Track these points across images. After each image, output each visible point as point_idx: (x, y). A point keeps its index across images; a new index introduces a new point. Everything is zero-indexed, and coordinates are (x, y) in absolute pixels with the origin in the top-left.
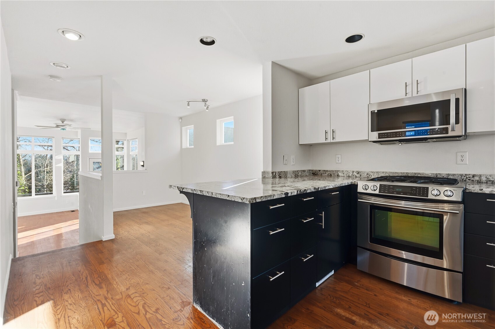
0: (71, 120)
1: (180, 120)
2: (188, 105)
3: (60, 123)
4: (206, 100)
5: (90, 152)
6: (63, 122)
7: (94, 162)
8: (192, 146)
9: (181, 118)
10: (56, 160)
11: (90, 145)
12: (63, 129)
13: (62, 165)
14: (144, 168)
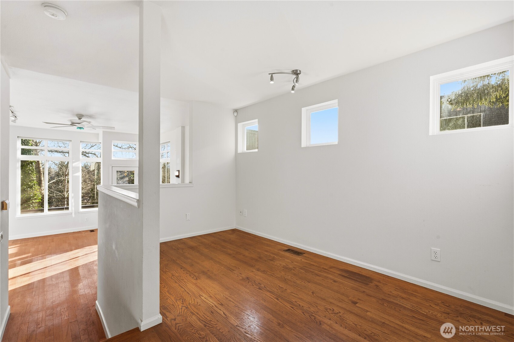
0: (90, 116)
1: (236, 114)
2: (272, 79)
3: (76, 119)
4: (299, 72)
5: (113, 158)
6: (80, 119)
7: (117, 172)
8: (255, 149)
9: (236, 111)
10: (73, 167)
11: (113, 150)
12: (80, 128)
13: (80, 174)
14: (179, 180)
